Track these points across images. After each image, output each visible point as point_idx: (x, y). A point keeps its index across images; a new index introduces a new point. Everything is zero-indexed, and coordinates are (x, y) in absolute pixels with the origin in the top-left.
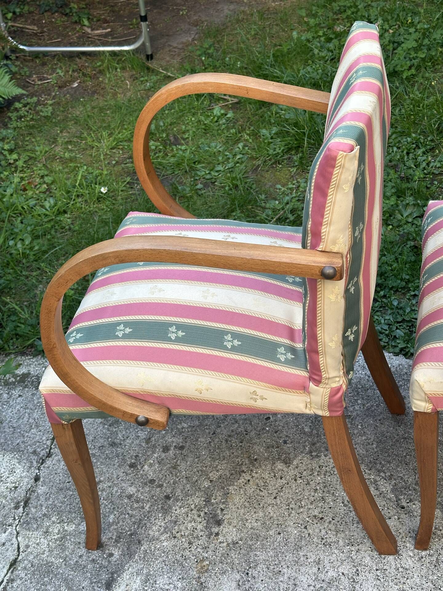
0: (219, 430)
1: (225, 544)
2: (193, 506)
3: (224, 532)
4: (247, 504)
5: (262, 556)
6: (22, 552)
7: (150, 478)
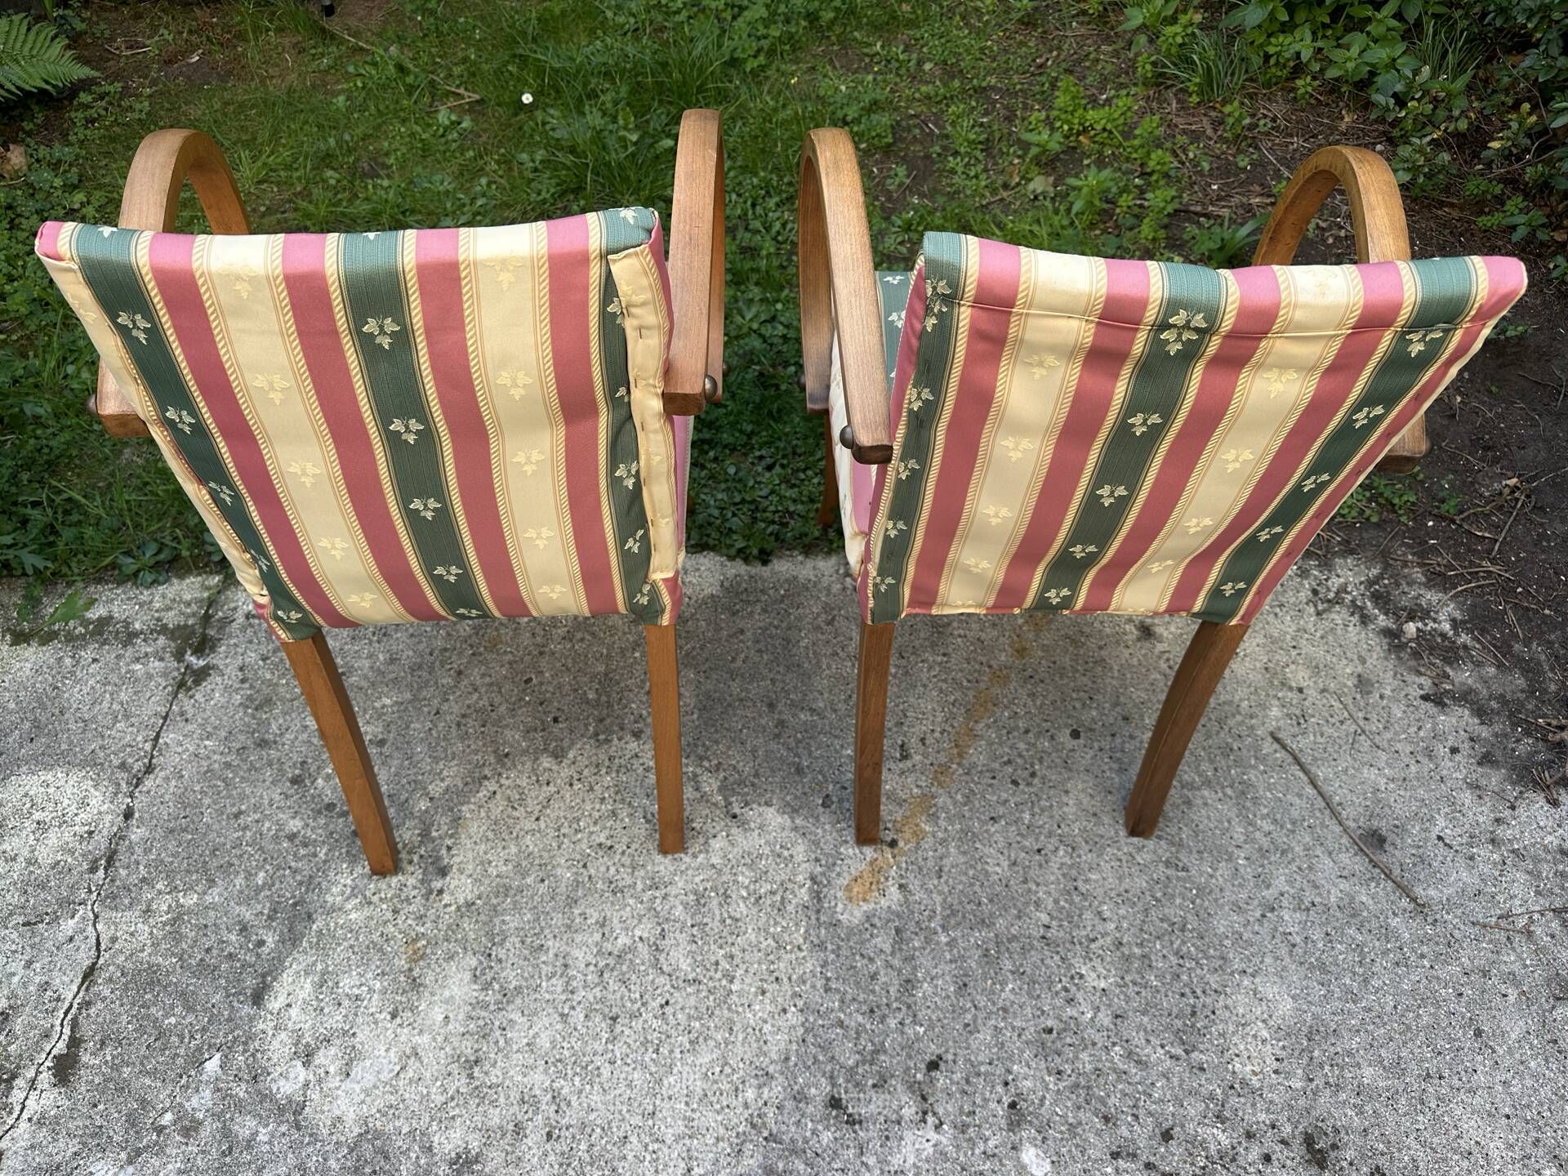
0: (445, 707)
1: (453, 908)
3: (452, 887)
4: (490, 835)
6: (105, 951)
7: (327, 800)
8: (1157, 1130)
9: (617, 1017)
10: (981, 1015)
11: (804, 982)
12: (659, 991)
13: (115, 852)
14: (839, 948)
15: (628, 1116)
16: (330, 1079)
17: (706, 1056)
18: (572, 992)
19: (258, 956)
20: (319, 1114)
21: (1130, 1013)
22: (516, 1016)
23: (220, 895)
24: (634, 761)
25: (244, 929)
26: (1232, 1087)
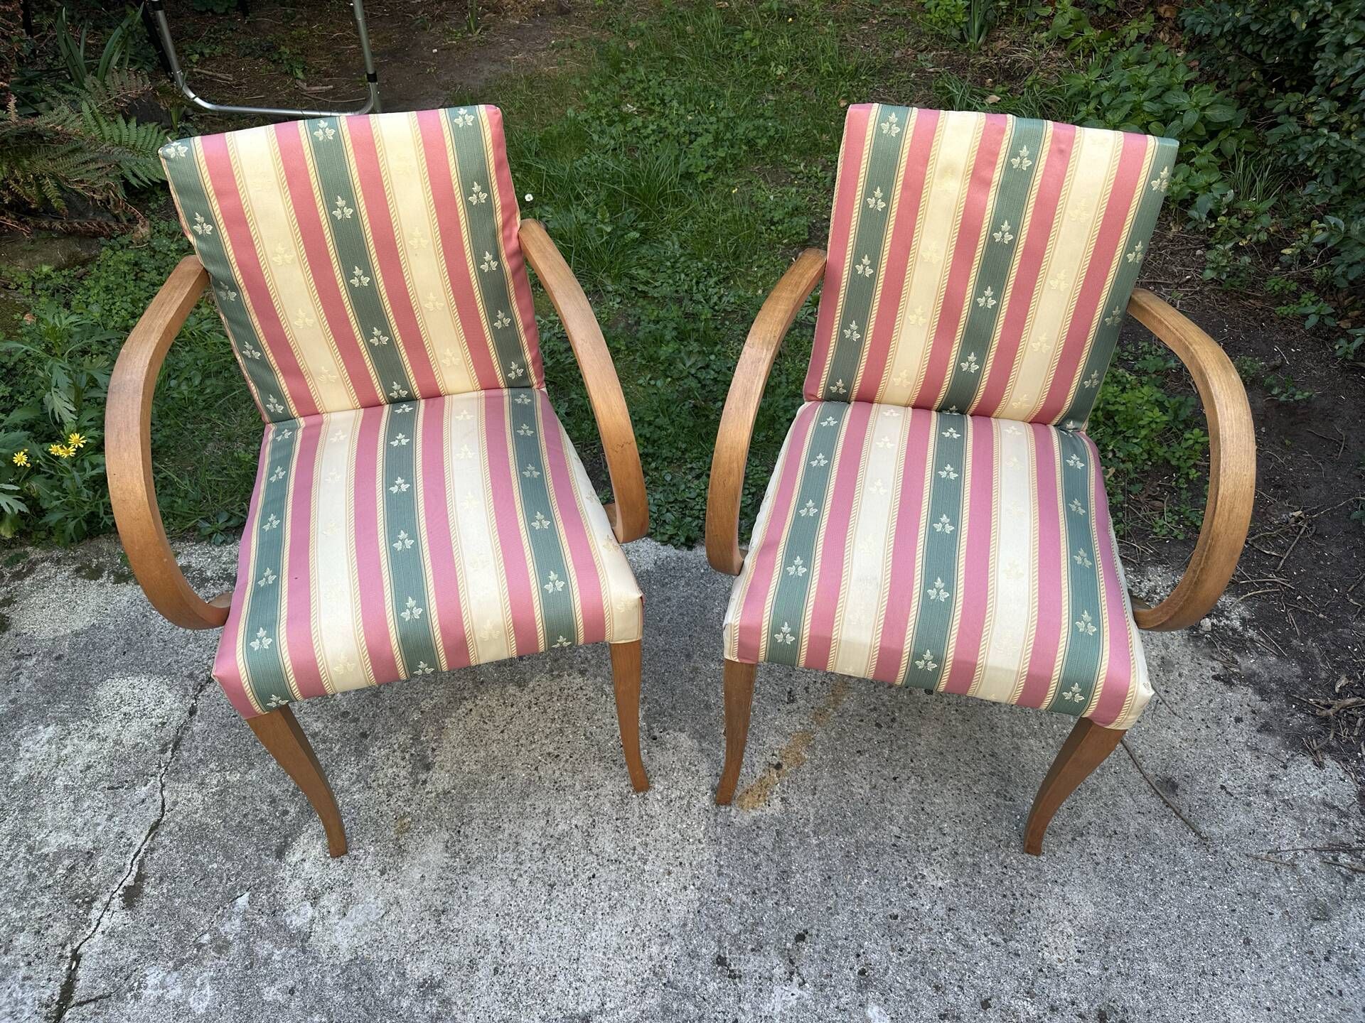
1: (433, 795)
2: (396, 747)
3: (433, 779)
4: (466, 741)
5: (479, 808)
6: (168, 811)
8: (977, 1000)
9: (555, 884)
10: (841, 901)
11: (702, 868)
12: (588, 867)
13: (181, 739)
14: (731, 843)
15: (558, 960)
16: (331, 917)
17: (621, 919)
18: (521, 864)
19: (283, 821)
20: (321, 942)
21: (961, 908)
22: (476, 879)
23: (257, 775)
24: (579, 692)
25: (273, 801)
26: (1041, 970)
